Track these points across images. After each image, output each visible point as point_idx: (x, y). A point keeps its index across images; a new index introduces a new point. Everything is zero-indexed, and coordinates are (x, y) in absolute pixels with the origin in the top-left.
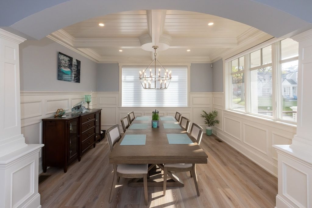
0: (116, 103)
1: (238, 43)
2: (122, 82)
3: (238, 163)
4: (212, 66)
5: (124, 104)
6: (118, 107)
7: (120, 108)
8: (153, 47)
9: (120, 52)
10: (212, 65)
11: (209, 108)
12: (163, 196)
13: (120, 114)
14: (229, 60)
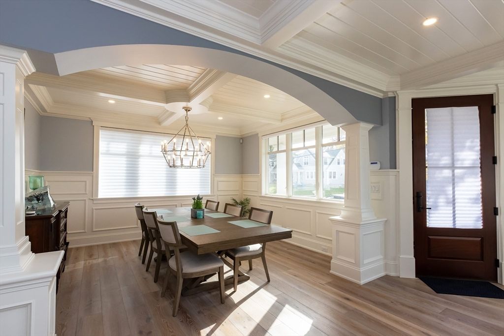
0: (86, 191)
1: (282, 120)
2: (100, 155)
3: (286, 249)
4: (241, 142)
5: (103, 192)
6: (90, 199)
7: (94, 200)
8: (183, 108)
9: (109, 103)
10: (241, 140)
11: (237, 195)
12: (234, 292)
13: (94, 210)
14: (266, 137)
